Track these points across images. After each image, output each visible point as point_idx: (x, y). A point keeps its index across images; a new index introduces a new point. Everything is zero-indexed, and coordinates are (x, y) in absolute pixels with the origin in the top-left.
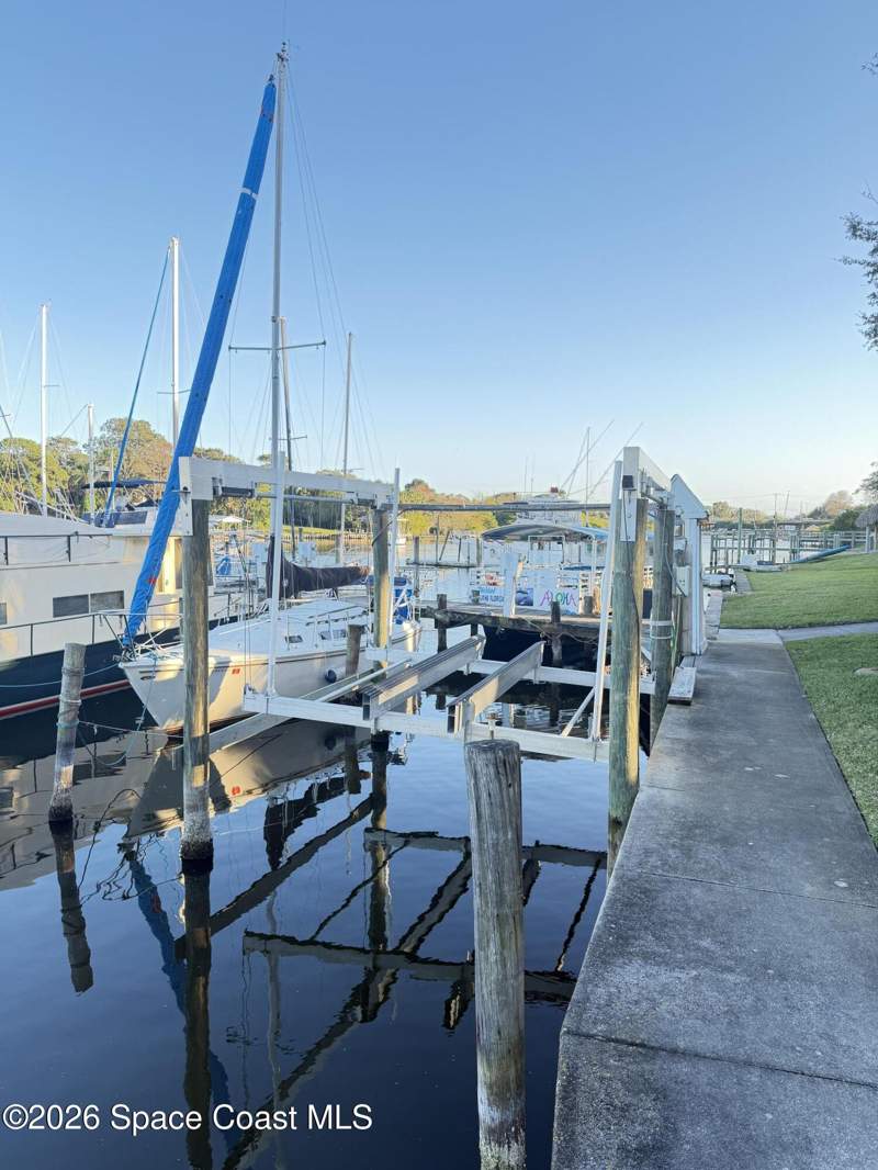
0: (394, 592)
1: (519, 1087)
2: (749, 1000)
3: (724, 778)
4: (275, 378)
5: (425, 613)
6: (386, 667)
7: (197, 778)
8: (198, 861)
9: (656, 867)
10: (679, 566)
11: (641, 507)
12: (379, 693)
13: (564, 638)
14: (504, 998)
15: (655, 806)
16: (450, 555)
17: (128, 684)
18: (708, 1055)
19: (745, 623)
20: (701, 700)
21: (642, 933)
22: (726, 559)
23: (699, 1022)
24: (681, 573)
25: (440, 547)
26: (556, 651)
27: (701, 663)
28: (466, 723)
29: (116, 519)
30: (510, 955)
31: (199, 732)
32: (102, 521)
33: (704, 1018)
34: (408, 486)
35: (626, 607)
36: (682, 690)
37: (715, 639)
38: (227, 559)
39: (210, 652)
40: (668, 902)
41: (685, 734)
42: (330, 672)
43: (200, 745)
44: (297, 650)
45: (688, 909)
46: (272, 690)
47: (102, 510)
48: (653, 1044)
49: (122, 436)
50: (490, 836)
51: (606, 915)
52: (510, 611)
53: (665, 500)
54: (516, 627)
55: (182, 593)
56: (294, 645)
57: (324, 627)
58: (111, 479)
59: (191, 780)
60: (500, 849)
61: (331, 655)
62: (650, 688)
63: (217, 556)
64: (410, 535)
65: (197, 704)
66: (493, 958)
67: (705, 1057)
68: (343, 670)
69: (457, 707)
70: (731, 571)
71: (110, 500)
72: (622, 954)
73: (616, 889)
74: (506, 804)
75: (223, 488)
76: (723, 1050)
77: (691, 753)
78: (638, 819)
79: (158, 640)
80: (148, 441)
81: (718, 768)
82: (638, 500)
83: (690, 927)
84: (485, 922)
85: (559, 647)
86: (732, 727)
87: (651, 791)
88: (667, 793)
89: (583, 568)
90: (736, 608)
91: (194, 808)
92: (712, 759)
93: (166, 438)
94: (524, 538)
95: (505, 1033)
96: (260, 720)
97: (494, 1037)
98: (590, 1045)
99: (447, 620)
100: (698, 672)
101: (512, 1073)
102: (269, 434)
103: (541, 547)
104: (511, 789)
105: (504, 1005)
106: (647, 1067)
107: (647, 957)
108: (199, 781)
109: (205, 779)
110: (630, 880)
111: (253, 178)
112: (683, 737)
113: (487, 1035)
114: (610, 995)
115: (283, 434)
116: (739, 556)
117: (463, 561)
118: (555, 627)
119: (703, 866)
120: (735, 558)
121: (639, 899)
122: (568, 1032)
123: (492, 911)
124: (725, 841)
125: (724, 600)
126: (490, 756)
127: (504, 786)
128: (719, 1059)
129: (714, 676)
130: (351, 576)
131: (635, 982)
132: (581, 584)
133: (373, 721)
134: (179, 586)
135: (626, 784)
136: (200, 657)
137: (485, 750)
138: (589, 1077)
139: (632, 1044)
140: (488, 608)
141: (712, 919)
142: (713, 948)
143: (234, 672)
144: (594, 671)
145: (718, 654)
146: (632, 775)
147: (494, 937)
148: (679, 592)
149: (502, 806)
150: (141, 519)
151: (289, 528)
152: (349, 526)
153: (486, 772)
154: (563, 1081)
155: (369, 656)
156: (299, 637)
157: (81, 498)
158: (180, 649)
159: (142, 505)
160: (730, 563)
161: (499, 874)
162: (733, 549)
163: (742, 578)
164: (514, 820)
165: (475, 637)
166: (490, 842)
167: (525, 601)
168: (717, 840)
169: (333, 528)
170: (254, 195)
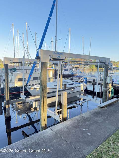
5: (91, 82)
43: (7, 102)
170: (50, 17)
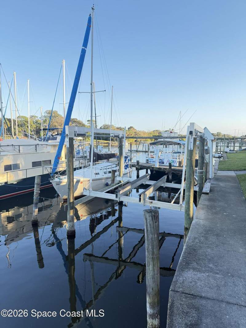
0: (124, 161)
1: (158, 304)
2: (223, 283)
3: (217, 216)
4: (92, 101)
5: (133, 166)
6: (122, 183)
7: (71, 213)
8: (71, 235)
9: (198, 243)
10: (206, 154)
11: (195, 140)
12: (120, 191)
13: (172, 173)
14: (154, 280)
15: (198, 225)
16: (140, 148)
17: (52, 185)
18: (211, 298)
19: (225, 169)
20: (212, 193)
21: (193, 262)
22: (220, 149)
23: (208, 288)
24: (207, 156)
25: (138, 146)
26: (170, 177)
27: (212, 182)
28: (144, 199)
29: (49, 139)
30: (156, 269)
31: (72, 201)
32: (45, 139)
33: (210, 288)
34: (129, 128)
35: (190, 168)
36: (206, 190)
37: (216, 174)
38: (79, 150)
39: (74, 177)
40: (200, 253)
41: (207, 203)
42: (107, 183)
43: (72, 204)
44: (98, 177)
45: (206, 255)
46: (91, 189)
47: (45, 136)
48: (195, 295)
49: (50, 115)
50: (150, 236)
51: (183, 256)
52: (157, 165)
53: (202, 136)
54: (159, 170)
55: (66, 160)
56: (97, 175)
57: (105, 170)
58: (47, 128)
59: (69, 214)
60: (153, 240)
61: (107, 178)
62: (197, 189)
63: (76, 149)
64: (129, 142)
65: (71, 193)
66: (151, 269)
67: (210, 299)
68: (110, 182)
69: (142, 195)
70: (222, 153)
71: (47, 133)
72: (187, 268)
73: (186, 249)
74: (155, 227)
75: (77, 134)
76: (216, 297)
77: (209, 209)
78: (193, 228)
79: (61, 174)
80: (57, 116)
81: (216, 213)
82: (194, 138)
83: (207, 261)
84: (149, 260)
85: (171, 176)
86: (221, 201)
87: (197, 220)
88: (201, 221)
89: (178, 153)
90: (223, 164)
91: (70, 221)
92: (214, 211)
93: (62, 116)
94: (161, 144)
95: (154, 289)
96: (87, 197)
97: (151, 290)
98: (178, 294)
99: (139, 168)
100: (211, 184)
101: (156, 300)
102: (90, 115)
103: (166, 147)
104: (156, 223)
105: (154, 282)
106: (193, 301)
107: (194, 269)
108: (72, 214)
109: (73, 213)
110: (190, 246)
111: (85, 44)
112: (206, 204)
113: (149, 290)
114: (184, 280)
115: (94, 115)
116: (224, 148)
117: (144, 150)
118: (170, 170)
119: (211, 242)
120: (223, 149)
121: (192, 252)
122: (172, 290)
123: (151, 256)
124: (217, 235)
125: (219, 162)
126: (150, 214)
127: (154, 222)
128: (214, 299)
129: (215, 185)
130: (112, 156)
131: (191, 276)
132: (178, 158)
133: (118, 198)
134: (66, 159)
135: (190, 218)
136: (71, 180)
137: (149, 212)
138: (177, 304)
139: (189, 294)
140: (151, 164)
141: (213, 258)
142: (213, 267)
143: (81, 183)
144: (181, 184)
145: (217, 179)
146: (191, 215)
147: (151, 263)
148: (206, 162)
149: (154, 228)
150: (55, 139)
151: (96, 140)
152: (112, 140)
153: (149, 219)
154: (170, 304)
155: (118, 179)
156: (98, 173)
157: (39, 133)
158: (66, 176)
159: (56, 135)
160: (221, 151)
161: (153, 246)
162: (222, 146)
163: (225, 155)
164: (157, 232)
165: (147, 174)
166: (150, 238)
167: (162, 162)
168: (215, 235)
169: (108, 140)
170: (85, 49)
